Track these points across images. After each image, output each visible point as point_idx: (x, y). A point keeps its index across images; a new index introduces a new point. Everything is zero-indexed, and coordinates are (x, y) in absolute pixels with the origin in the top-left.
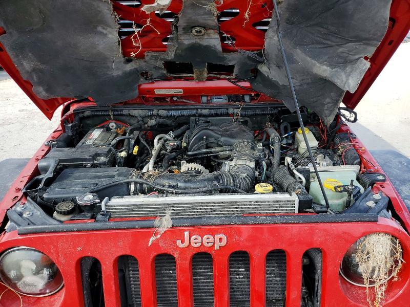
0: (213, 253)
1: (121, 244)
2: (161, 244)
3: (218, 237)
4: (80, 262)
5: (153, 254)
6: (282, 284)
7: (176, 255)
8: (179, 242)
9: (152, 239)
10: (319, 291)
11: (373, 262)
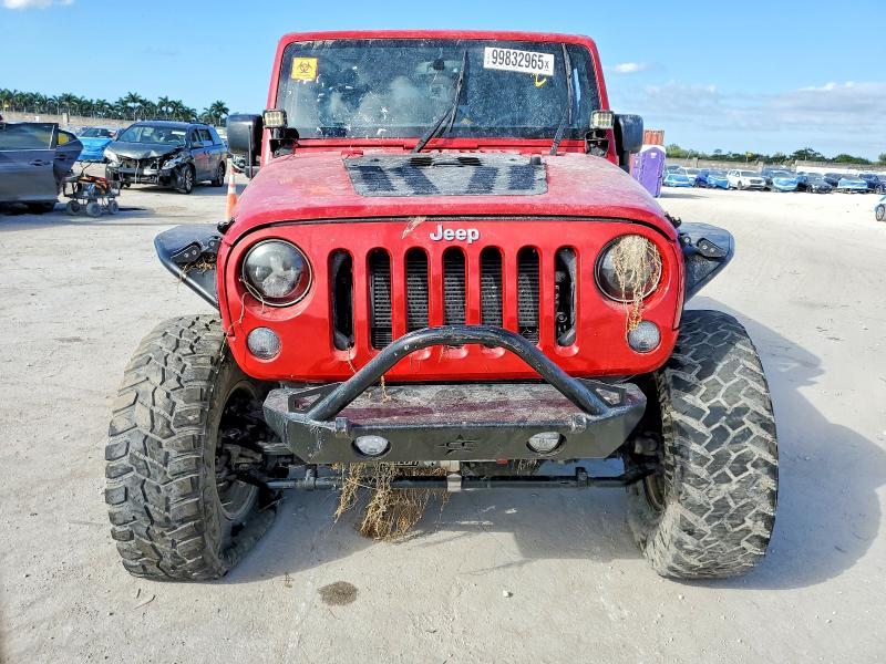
0: (465, 247)
1: (374, 236)
2: (414, 237)
3: (470, 231)
4: (333, 254)
5: (406, 247)
6: (534, 302)
7: (429, 248)
8: (432, 235)
9: (407, 231)
10: (575, 299)
11: (628, 265)
